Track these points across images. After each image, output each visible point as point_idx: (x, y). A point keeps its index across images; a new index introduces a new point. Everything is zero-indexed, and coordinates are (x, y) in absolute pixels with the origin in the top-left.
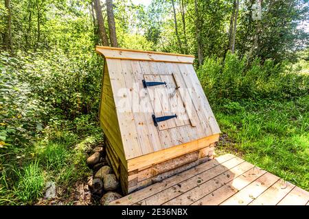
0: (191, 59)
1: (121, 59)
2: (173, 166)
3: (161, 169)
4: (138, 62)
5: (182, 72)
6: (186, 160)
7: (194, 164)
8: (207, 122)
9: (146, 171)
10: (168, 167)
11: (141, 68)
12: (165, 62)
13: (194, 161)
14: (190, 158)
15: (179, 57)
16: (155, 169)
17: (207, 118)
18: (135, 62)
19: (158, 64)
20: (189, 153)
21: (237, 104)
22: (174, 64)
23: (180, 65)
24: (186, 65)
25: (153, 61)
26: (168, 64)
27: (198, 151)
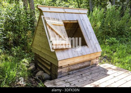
0: (86, 11)
1: (50, 12)
2: (78, 67)
3: (72, 68)
4: (58, 13)
5: (81, 19)
6: (84, 65)
7: (88, 67)
8: (95, 46)
9: (66, 68)
10: (76, 67)
11: (60, 17)
12: (72, 13)
13: (88, 66)
14: (86, 64)
15: (79, 10)
16: (69, 67)
17: (95, 43)
18: (57, 13)
19: (69, 14)
20: (86, 61)
21: (114, 39)
22: (77, 14)
23: (80, 15)
24: (83, 15)
25: (66, 13)
26: (73, 14)
27: (90, 61)
